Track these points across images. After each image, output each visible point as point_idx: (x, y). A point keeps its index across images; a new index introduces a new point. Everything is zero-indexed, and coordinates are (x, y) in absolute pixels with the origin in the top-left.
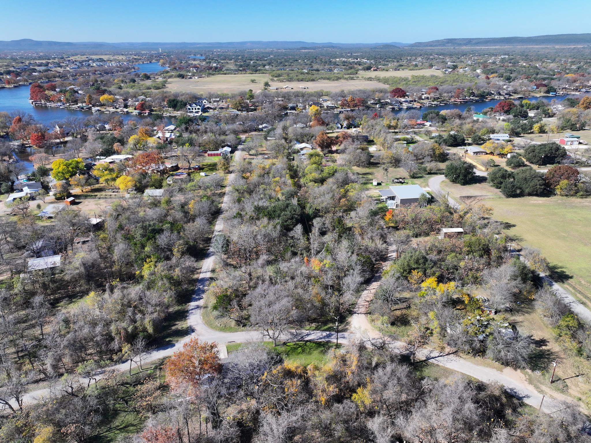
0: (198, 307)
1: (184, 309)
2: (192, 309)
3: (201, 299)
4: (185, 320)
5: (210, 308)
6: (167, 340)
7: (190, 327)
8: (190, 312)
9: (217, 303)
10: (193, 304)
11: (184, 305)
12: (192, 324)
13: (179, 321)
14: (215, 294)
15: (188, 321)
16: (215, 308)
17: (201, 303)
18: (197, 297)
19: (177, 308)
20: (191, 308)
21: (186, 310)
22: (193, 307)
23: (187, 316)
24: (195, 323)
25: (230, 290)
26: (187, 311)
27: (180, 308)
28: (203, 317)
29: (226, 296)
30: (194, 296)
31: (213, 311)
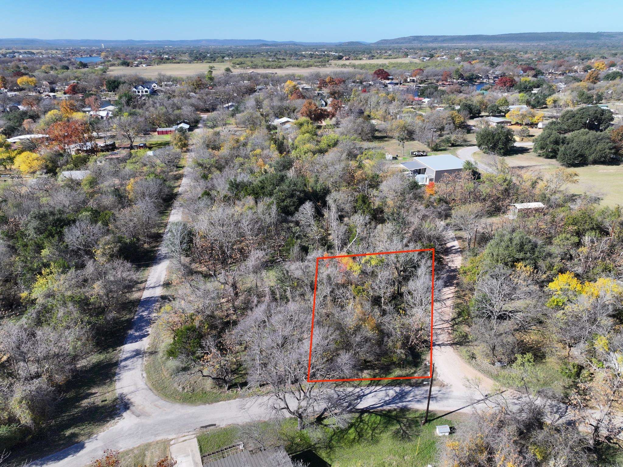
0: (138, 353)
1: (111, 359)
2: (126, 359)
3: (145, 336)
4: (112, 381)
5: (161, 354)
6: (68, 433)
7: (121, 397)
8: (123, 364)
9: (174, 343)
10: (129, 348)
11: (110, 350)
12: (125, 391)
13: (99, 386)
14: (172, 327)
15: (118, 385)
16: (171, 353)
17: (144, 344)
18: (137, 334)
19: (95, 358)
20: (124, 356)
21: (114, 361)
22: (128, 355)
23: (115, 374)
24: (132, 388)
25: (200, 317)
26: (116, 364)
27: (102, 357)
28: (148, 373)
29: (192, 329)
30: (131, 332)
31: (168, 358)
